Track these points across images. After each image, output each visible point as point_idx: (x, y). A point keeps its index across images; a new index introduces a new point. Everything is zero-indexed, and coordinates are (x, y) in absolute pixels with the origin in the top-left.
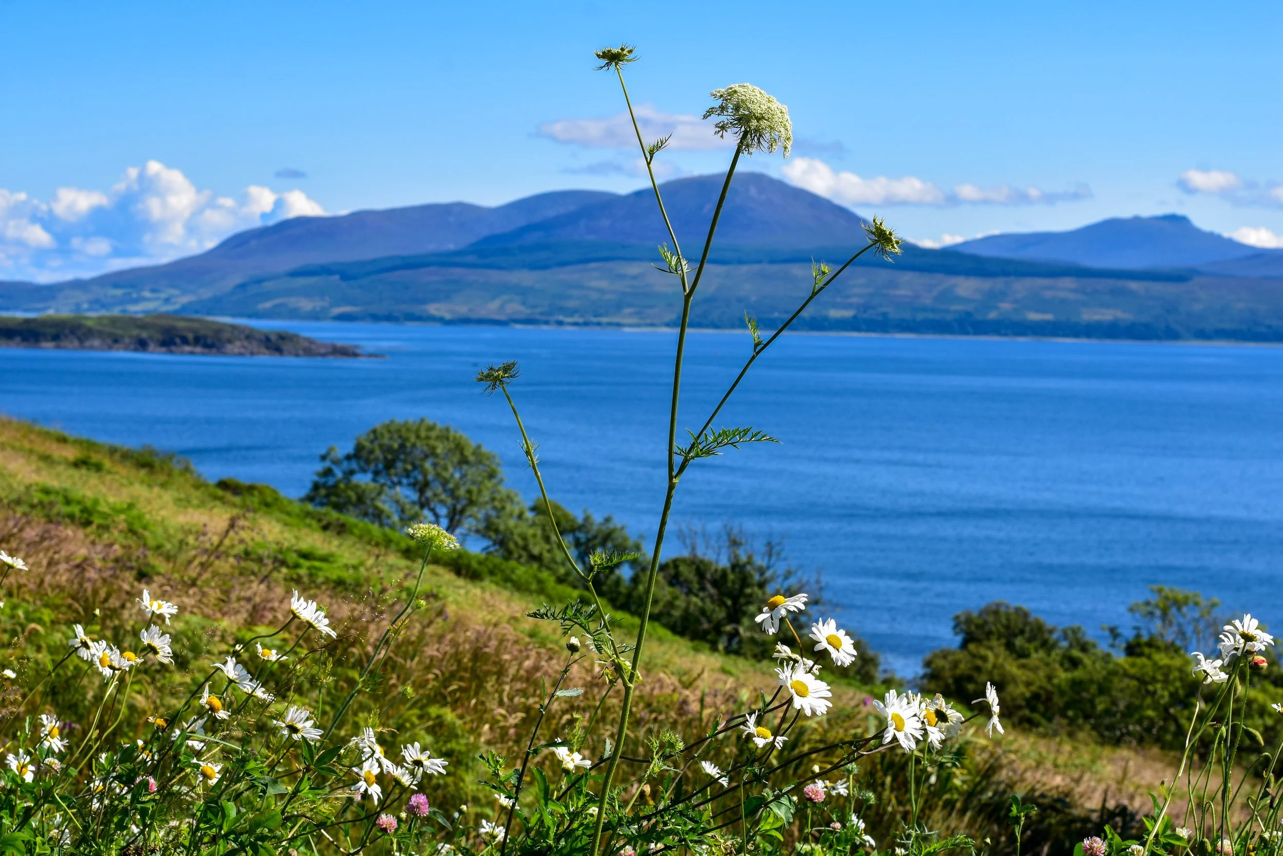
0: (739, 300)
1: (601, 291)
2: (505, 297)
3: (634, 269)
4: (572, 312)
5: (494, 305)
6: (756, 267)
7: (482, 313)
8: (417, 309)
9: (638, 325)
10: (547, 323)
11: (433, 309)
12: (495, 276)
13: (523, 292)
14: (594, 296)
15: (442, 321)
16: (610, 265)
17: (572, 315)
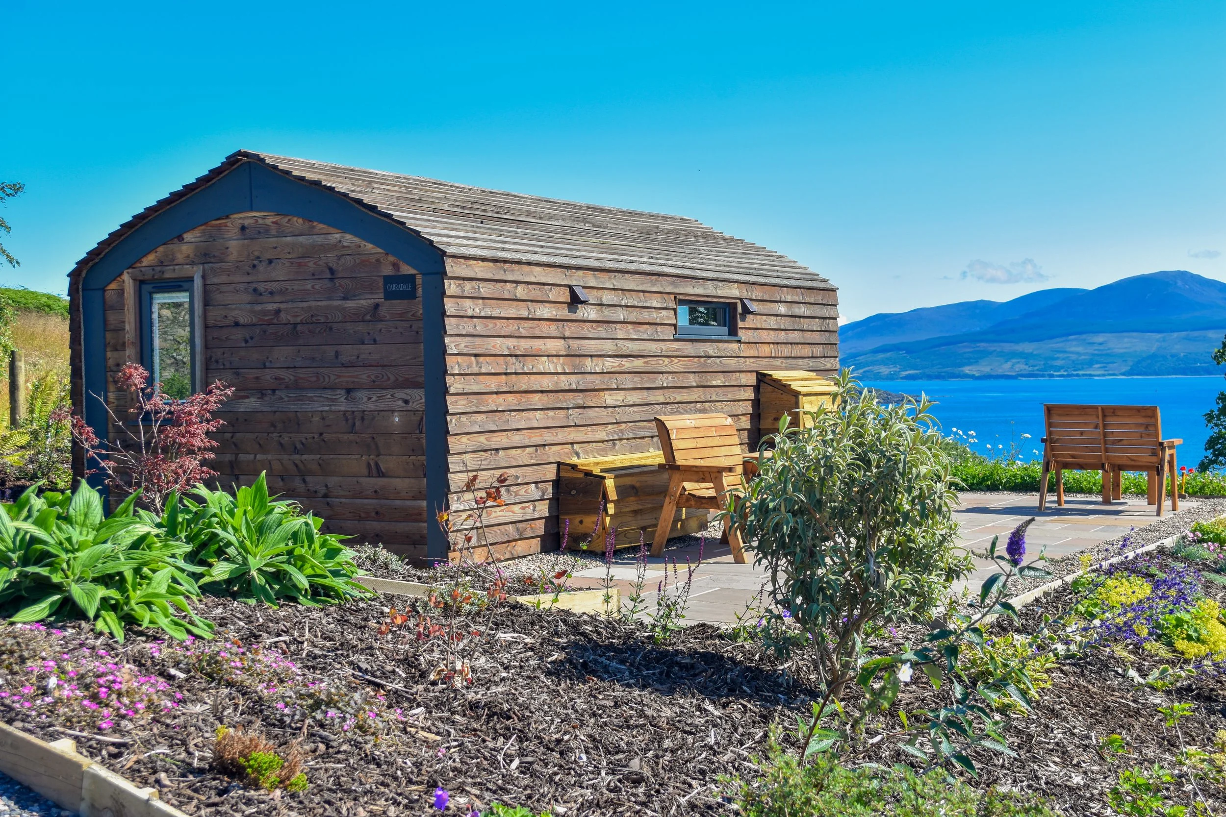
0: (1173, 356)
1: (1078, 353)
2: (1014, 361)
3: (1100, 338)
4: (1058, 369)
5: (1008, 366)
6: (1183, 334)
7: (1000, 372)
8: (957, 370)
9: (1104, 375)
10: (1043, 376)
11: (967, 370)
12: (1008, 347)
13: (1026, 357)
14: (1074, 357)
15: (973, 377)
16: (1084, 336)
17: (1059, 371)
